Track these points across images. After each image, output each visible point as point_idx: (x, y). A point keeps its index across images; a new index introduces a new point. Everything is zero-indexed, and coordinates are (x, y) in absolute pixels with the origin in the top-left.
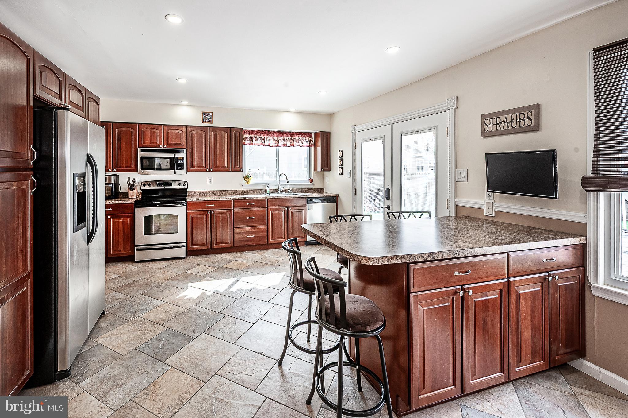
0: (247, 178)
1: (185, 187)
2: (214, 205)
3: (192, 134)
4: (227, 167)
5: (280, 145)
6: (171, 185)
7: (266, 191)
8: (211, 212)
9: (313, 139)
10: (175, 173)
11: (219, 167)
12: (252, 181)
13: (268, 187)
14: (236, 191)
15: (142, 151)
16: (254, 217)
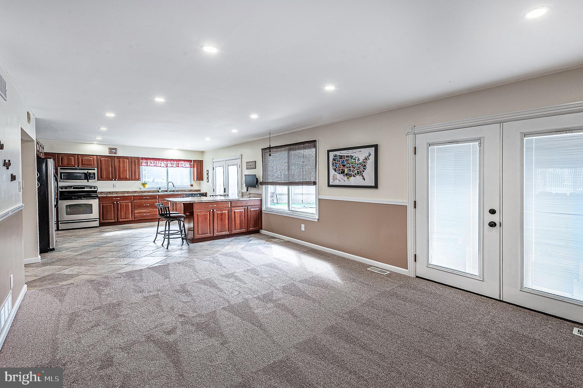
0: (144, 184)
1: (96, 189)
2: (119, 199)
3: (101, 160)
4: (128, 178)
5: (168, 166)
6: (84, 188)
7: (158, 191)
8: (117, 202)
9: (192, 163)
10: (88, 181)
11: (122, 178)
12: (147, 186)
13: (160, 189)
14: (136, 191)
15: (61, 169)
16: (148, 205)
